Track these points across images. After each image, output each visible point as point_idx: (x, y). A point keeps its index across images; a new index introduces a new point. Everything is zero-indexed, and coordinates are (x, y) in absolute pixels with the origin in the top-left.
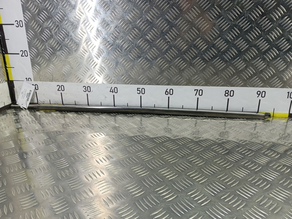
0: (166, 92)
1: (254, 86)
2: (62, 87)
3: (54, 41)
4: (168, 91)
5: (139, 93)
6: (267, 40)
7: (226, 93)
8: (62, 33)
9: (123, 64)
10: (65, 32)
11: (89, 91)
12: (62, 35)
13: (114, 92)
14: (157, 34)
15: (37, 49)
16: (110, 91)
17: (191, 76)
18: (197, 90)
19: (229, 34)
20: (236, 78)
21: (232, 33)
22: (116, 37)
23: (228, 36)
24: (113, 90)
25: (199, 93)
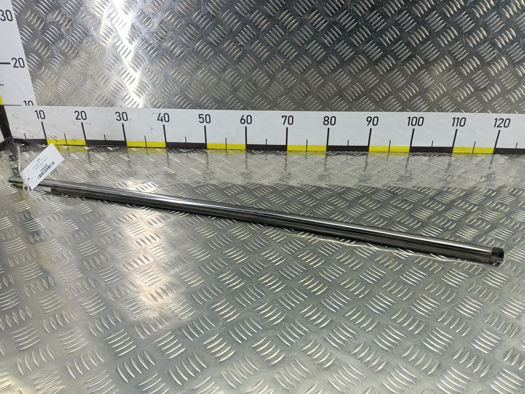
0: (242, 119)
1: (362, 111)
2: (83, 113)
3: (66, 44)
4: (245, 118)
5: (202, 121)
6: (380, 45)
7: (325, 121)
8: (77, 31)
9: (176, 79)
10: (81, 30)
11: (125, 119)
12: (78, 34)
13: (164, 121)
14: (224, 34)
15: (39, 55)
16: (158, 120)
17: (276, 96)
18: (286, 116)
19: (326, 36)
20: (339, 98)
21: (330, 34)
22: (162, 38)
23: (326, 39)
24: (162, 117)
25: (289, 120)
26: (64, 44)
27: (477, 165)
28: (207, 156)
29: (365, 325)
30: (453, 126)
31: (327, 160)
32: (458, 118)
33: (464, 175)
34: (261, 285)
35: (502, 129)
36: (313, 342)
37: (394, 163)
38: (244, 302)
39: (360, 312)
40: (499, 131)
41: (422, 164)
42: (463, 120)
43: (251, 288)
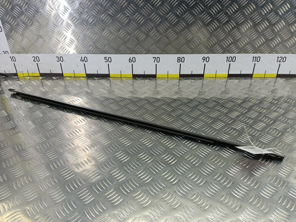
0: (130, 60)
1: (200, 53)
2: (37, 58)
3: (26, 17)
4: (131, 59)
5: (106, 61)
6: (210, 14)
7: (178, 60)
8: (32, 9)
9: (90, 37)
10: (34, 9)
11: (62, 60)
12: (32, 11)
13: (84, 61)
14: (118, 9)
15: (10, 24)
16: (81, 61)
17: (149, 46)
18: (155, 58)
19: (178, 10)
20: (186, 46)
21: (180, 9)
22: (81, 13)
23: (178, 11)
24: (83, 59)
25: (157, 60)
26: (24, 18)
27: (267, 84)
28: (110, 82)
29: (199, 182)
30: (253, 61)
31: (180, 83)
32: (256, 57)
33: (258, 91)
34: (139, 160)
35: (282, 63)
36: (168, 193)
37: (218, 84)
38: (129, 169)
39: (196, 175)
40: (280, 64)
41: (235, 84)
42: (259, 58)
43: (133, 161)
